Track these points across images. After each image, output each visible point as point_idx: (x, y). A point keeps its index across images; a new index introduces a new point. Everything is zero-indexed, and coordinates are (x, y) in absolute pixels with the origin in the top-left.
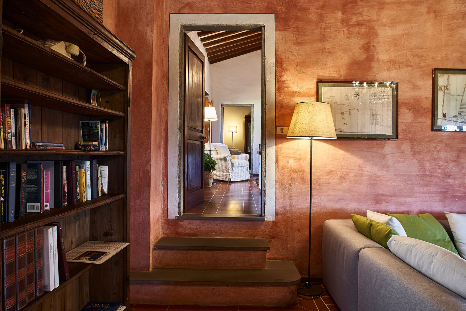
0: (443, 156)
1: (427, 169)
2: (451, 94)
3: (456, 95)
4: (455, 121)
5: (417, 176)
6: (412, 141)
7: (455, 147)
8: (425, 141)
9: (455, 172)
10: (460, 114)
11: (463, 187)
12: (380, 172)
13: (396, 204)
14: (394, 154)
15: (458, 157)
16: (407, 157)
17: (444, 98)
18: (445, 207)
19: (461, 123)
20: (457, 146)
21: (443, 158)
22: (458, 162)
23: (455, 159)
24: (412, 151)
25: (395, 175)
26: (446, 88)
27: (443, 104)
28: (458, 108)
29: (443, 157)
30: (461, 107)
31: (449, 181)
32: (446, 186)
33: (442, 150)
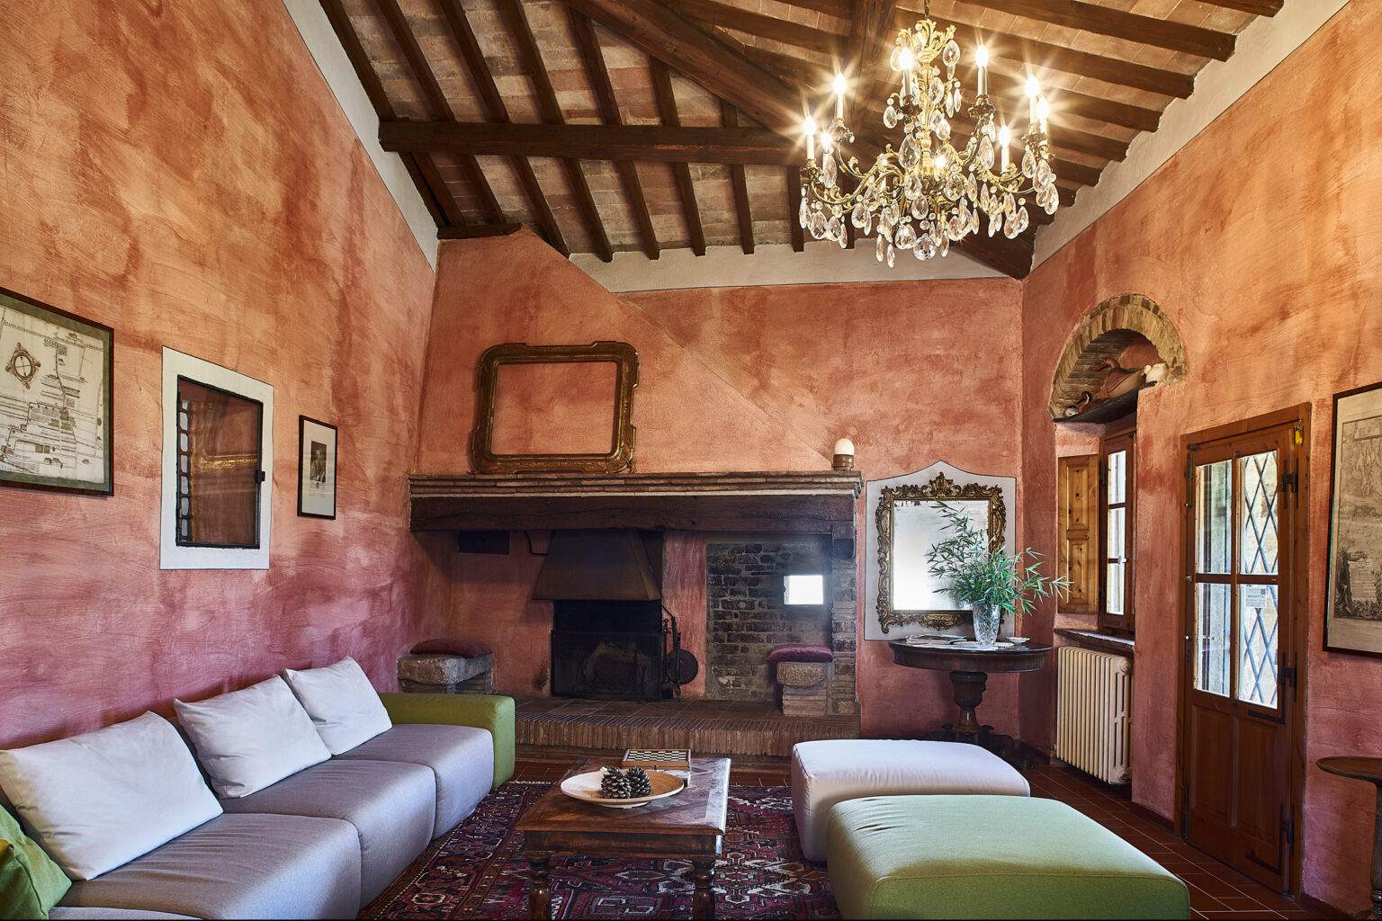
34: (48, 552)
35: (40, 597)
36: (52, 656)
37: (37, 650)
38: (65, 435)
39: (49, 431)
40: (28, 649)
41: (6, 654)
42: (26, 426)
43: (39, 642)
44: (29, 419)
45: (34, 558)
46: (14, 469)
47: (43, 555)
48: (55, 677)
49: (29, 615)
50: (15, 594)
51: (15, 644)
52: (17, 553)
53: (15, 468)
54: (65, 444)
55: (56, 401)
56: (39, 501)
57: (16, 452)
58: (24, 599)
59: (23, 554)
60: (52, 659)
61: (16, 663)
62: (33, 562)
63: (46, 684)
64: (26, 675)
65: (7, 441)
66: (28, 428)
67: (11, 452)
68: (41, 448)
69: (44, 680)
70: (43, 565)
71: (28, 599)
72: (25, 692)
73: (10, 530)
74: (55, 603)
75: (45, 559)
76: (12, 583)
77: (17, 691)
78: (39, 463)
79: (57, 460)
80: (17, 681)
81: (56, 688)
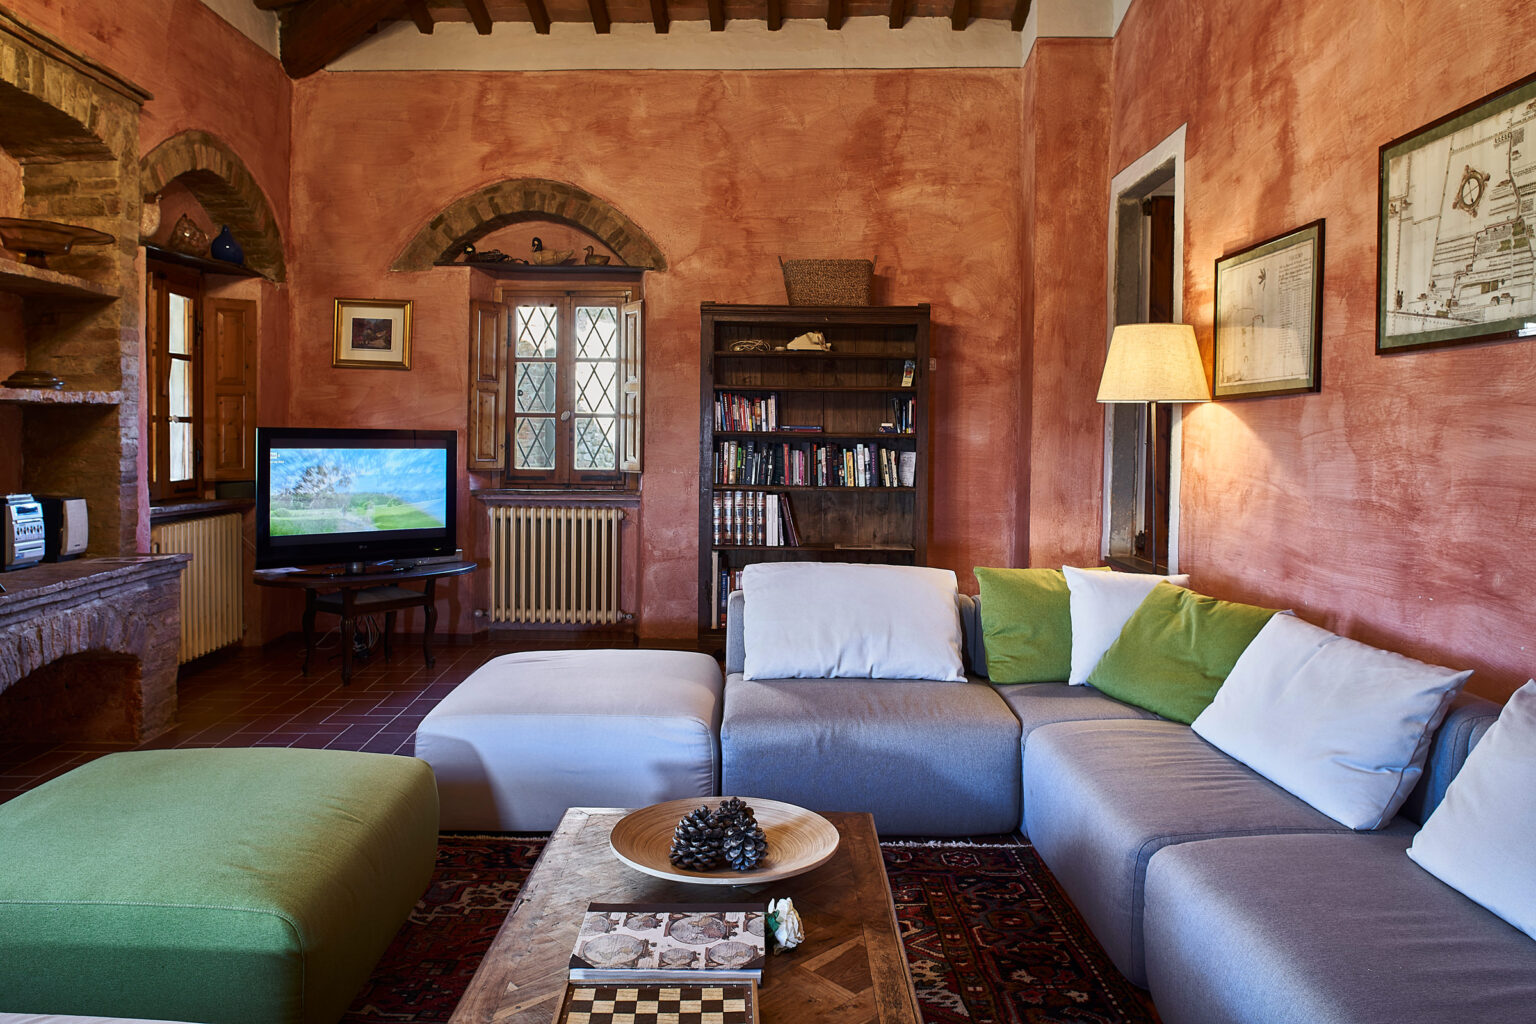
0: (1404, 440)
1: (1374, 484)
2: (1416, 220)
3: (1425, 220)
4: (1421, 315)
5: (1354, 503)
6: (1347, 393)
7: (1428, 407)
8: (1370, 391)
9: (1429, 496)
10: (1434, 285)
11: (1447, 555)
12: (1294, 491)
13: (1316, 586)
14: (1316, 436)
15: (1436, 443)
16: (1337, 445)
17: (1399, 241)
18: (1404, 620)
19: (1437, 320)
20: (1434, 403)
21: (1405, 447)
22: (1438, 460)
23: (1430, 452)
24: (1346, 426)
25: (1317, 498)
26: (1405, 202)
27: (1398, 261)
28: (1430, 263)
29: (1403, 442)
30: (1437, 258)
31: (1415, 530)
32: (1410, 544)
33: (1402, 419)
34: (1509, 423)
35: (1496, 484)
36: (1510, 566)
37: (1491, 553)
38: (1518, 257)
39: (1497, 260)
40: (1481, 548)
41: (1458, 548)
42: (1471, 265)
43: (1495, 544)
44: (1475, 255)
45: (1492, 432)
46: (1458, 324)
47: (1501, 428)
48: (1515, 597)
49: (1484, 505)
50: (1469, 477)
51: (1467, 539)
52: (1473, 426)
53: (1458, 322)
54: (1517, 269)
55: (1507, 214)
56: (1496, 355)
57: (1461, 303)
58: (1479, 484)
59: (1479, 427)
60: (1510, 572)
61: (1467, 563)
62: (1490, 437)
63: (1504, 603)
64: (1480, 582)
65: (1452, 292)
66: (1475, 267)
67: (1456, 304)
68: (1489, 287)
69: (1502, 598)
70: (1501, 441)
71: (1482, 485)
72: (1477, 603)
73: (1465, 397)
74: (1517, 494)
75: (1504, 433)
76: (1467, 464)
77: (1469, 598)
78: (1485, 307)
79: (1507, 295)
80: (1468, 585)
81: (1517, 613)
